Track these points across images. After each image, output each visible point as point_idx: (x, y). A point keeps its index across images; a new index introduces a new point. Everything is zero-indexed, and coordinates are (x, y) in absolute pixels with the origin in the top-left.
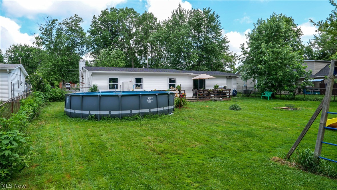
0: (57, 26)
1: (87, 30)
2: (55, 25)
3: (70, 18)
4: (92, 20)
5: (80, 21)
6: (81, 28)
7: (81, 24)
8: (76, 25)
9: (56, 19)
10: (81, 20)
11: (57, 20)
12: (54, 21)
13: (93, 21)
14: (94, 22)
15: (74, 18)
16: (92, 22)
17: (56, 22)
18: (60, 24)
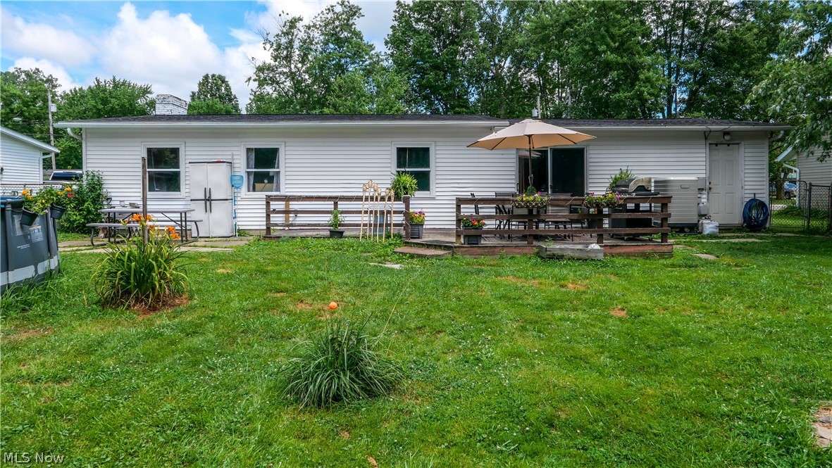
0: (302, 35)
1: (384, 41)
2: (295, 31)
3: (329, 9)
4: (395, 11)
5: (355, 14)
6: (358, 34)
7: (359, 24)
8: (347, 26)
9: (297, 17)
10: (356, 12)
11: (300, 19)
12: (293, 23)
13: (397, 14)
14: (401, 17)
15: (339, 9)
16: (395, 17)
17: (299, 25)
18: (309, 27)
